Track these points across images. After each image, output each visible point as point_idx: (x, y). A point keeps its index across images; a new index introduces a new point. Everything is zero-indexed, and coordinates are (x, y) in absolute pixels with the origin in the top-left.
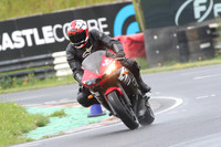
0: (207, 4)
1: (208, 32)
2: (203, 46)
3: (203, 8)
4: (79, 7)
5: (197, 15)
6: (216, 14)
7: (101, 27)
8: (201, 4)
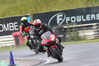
0: (63, 17)
1: (63, 30)
3: (61, 19)
4: (5, 17)
5: (58, 22)
7: (15, 26)
8: (60, 17)
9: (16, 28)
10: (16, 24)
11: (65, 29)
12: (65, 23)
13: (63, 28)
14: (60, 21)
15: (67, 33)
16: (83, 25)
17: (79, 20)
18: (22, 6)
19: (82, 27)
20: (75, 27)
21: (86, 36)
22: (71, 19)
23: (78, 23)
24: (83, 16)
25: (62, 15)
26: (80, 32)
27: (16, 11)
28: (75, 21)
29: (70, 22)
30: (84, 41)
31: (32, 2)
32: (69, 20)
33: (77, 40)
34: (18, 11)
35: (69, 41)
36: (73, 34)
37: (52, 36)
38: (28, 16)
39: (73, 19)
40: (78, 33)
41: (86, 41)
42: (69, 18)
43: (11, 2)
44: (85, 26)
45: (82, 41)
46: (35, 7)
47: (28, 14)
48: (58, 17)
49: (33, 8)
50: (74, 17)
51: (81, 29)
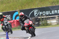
0: (38, 12)
1: (38, 19)
2: (36, 23)
3: (37, 13)
4: (4, 12)
5: (35, 15)
6: (40, 15)
7: (9, 17)
8: (36, 12)
9: (10, 18)
10: (10, 16)
11: (39, 19)
12: (39, 15)
13: (38, 18)
14: (36, 14)
15: (40, 21)
16: (50, 17)
17: (47, 14)
18: (13, 5)
19: (49, 18)
20: (45, 18)
21: (52, 23)
22: (43, 13)
23: (47, 15)
24: (50, 11)
25: (37, 11)
26: (48, 20)
27: (10, 8)
28: (45, 14)
29: (42, 15)
30: (50, 26)
31: (20, 3)
32: (41, 14)
33: (46, 25)
34: (11, 8)
35: (42, 26)
36: (44, 22)
37: (30, 22)
38: (17, 11)
39: (44, 13)
40: (47, 21)
41: (51, 26)
42: (41, 12)
43: (7, 3)
44: (51, 17)
45: (49, 26)
46: (21, 6)
47: (17, 10)
48: (35, 12)
49: (20, 7)
50: (45, 12)
51: (48, 19)
